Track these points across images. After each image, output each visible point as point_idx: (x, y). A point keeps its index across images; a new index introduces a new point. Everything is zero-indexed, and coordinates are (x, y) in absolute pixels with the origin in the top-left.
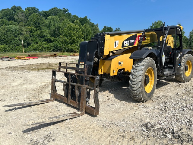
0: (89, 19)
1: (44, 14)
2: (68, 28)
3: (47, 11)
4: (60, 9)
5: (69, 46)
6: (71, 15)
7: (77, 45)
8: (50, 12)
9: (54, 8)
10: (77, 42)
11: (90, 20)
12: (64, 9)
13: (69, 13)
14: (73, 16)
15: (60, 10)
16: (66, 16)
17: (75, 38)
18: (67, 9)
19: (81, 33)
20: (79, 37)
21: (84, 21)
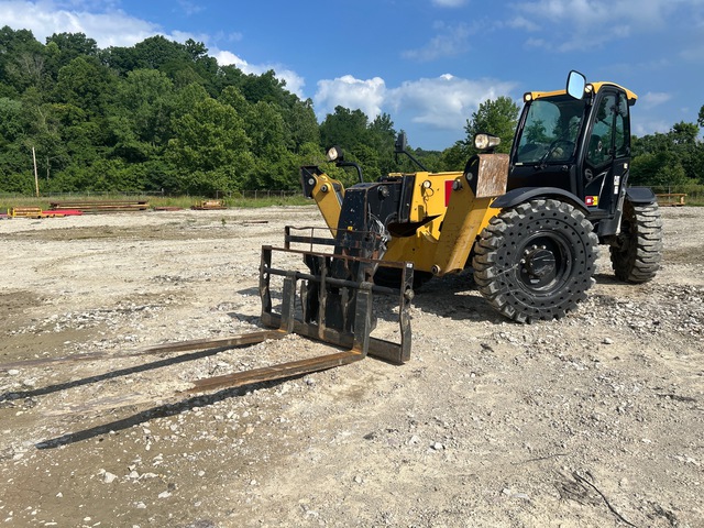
0: (280, 82)
1: (118, 58)
2: (198, 115)
3: (127, 50)
4: (175, 43)
5: (201, 177)
6: (216, 66)
7: (228, 173)
8: (136, 53)
9: (155, 39)
10: (230, 161)
11: (284, 83)
13: (210, 56)
14: (224, 68)
15: (177, 47)
16: (197, 70)
17: (220, 147)
18: (203, 45)
19: (241, 132)
20: (237, 144)
21: (262, 88)
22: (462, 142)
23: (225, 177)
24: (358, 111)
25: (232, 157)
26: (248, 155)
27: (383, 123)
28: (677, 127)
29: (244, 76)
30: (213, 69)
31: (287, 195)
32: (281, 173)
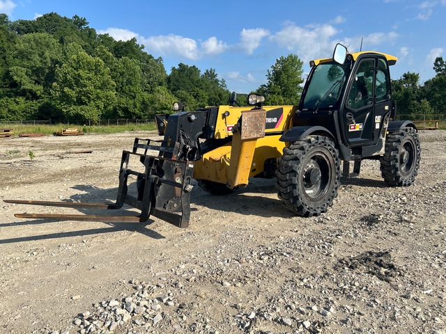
0: (140, 46)
1: (24, 27)
3: (30, 22)
4: (65, 18)
6: (95, 35)
7: (98, 107)
8: (37, 24)
9: (50, 15)
10: (98, 98)
11: (143, 47)
12: (76, 17)
13: (90, 28)
14: (100, 36)
15: (67, 21)
16: (81, 36)
17: (92, 88)
18: (85, 19)
19: (107, 77)
20: (104, 86)
21: (127, 49)
22: (265, 86)
23: (96, 110)
24: (194, 67)
25: (100, 95)
26: (113, 93)
27: (211, 74)
28: (405, 75)
29: (115, 41)
30: (93, 36)
31: (141, 122)
32: (135, 106)
